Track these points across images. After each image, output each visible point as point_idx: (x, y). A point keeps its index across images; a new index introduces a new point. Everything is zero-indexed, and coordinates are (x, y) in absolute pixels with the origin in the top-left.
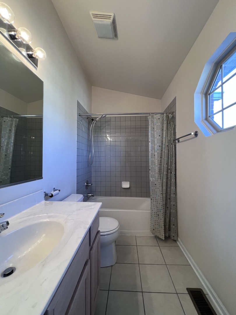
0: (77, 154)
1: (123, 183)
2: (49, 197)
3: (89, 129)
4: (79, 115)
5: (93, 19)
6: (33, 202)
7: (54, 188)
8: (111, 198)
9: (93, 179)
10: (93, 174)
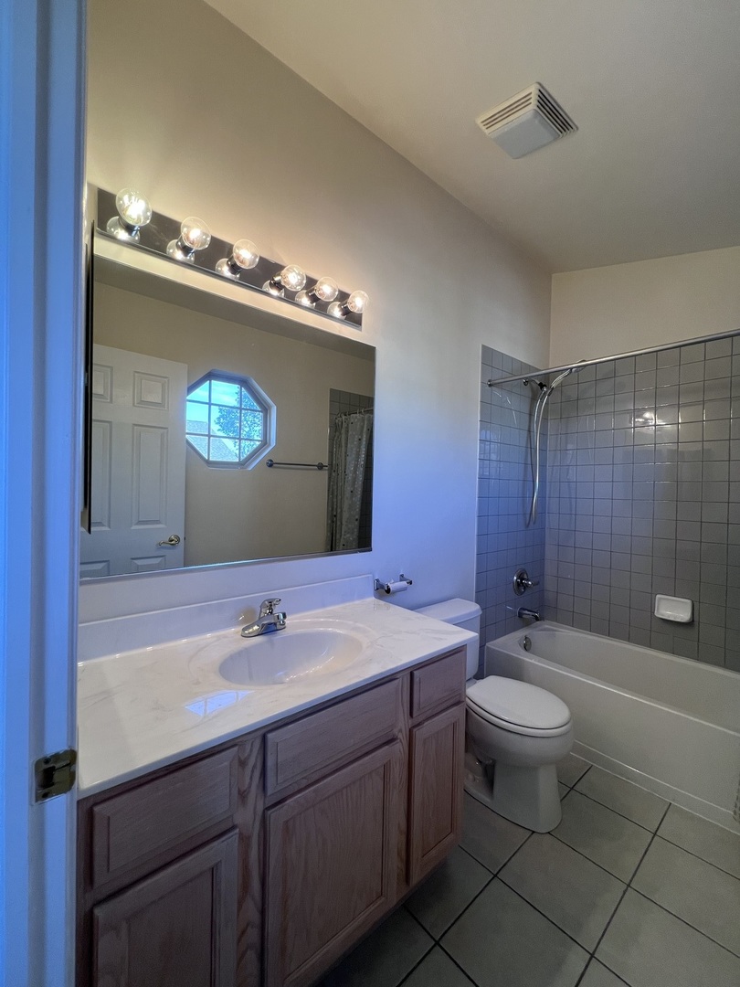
0: (479, 494)
1: (660, 599)
2: (383, 591)
3: (531, 415)
4: (490, 385)
5: (487, 131)
6: (347, 596)
7: (402, 576)
8: (610, 642)
9: (550, 569)
10: (550, 552)
